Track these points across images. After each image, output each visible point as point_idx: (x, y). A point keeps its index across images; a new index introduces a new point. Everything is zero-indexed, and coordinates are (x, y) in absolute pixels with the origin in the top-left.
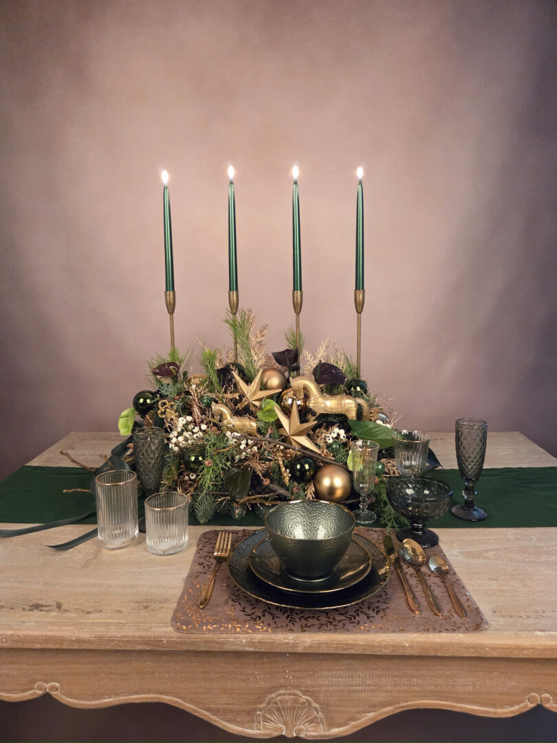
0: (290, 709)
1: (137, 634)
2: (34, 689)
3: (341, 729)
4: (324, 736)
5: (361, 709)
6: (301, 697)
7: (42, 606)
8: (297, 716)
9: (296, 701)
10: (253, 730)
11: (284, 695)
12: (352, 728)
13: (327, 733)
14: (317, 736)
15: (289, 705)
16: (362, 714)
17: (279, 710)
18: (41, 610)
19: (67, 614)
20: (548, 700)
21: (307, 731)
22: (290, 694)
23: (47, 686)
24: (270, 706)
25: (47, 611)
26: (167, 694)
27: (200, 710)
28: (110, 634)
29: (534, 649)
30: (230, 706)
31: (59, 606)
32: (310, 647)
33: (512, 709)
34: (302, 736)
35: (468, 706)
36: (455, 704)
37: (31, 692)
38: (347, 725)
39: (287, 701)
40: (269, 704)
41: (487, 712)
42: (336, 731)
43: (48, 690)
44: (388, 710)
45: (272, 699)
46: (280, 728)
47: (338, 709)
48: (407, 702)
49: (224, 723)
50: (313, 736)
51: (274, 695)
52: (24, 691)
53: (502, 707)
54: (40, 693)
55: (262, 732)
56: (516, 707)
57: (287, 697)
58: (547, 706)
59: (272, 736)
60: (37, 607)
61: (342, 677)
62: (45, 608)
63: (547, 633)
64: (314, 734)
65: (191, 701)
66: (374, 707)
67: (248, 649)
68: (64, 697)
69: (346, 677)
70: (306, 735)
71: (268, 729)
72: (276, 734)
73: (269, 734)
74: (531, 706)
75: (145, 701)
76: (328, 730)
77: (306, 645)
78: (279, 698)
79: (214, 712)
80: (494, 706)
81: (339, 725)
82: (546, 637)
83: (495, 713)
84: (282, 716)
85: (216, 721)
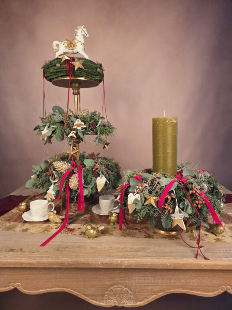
0: (119, 294)
1: (54, 261)
2: (10, 286)
3: (141, 303)
4: (134, 306)
5: (150, 294)
6: (124, 289)
7: (14, 250)
8: (122, 297)
9: (121, 291)
10: (104, 303)
11: (117, 287)
12: (146, 302)
13: (135, 304)
14: (131, 306)
15: (119, 292)
16: (150, 296)
17: (114, 294)
18: (13, 252)
19: (24, 253)
20: (229, 289)
21: (127, 304)
22: (119, 287)
23: (16, 285)
24: (111, 293)
25: (16, 252)
26: (67, 288)
27: (81, 295)
28: (42, 261)
29: (222, 265)
30: (93, 293)
31: (21, 250)
32: (127, 266)
33: (214, 293)
34: (125, 306)
35: (195, 292)
36: (190, 291)
37: (9, 287)
38: (144, 301)
39: (118, 291)
40: (110, 292)
41: (203, 294)
42: (139, 304)
43: (16, 287)
44: (161, 294)
45: (112, 289)
46: (115, 302)
47: (140, 293)
48: (169, 290)
49: (91, 300)
50: (129, 306)
51: (112, 288)
52: (6, 287)
53: (210, 292)
54: (13, 288)
55: (107, 304)
56: (216, 292)
57: (118, 289)
58: (229, 291)
59: (112, 306)
60: (12, 250)
61: (141, 279)
62: (15, 251)
63: (228, 259)
64: (130, 305)
65: (77, 291)
66: (155, 293)
67: (101, 267)
68: (23, 289)
69: (143, 279)
70: (126, 305)
71: (110, 303)
72: (113, 305)
73: (110, 305)
74: (222, 291)
75: (57, 291)
76: (136, 303)
77: (126, 265)
78: (115, 289)
79: (87, 295)
80: (207, 292)
81: (140, 301)
82: (228, 260)
83: (207, 295)
84: (116, 297)
85: (88, 300)
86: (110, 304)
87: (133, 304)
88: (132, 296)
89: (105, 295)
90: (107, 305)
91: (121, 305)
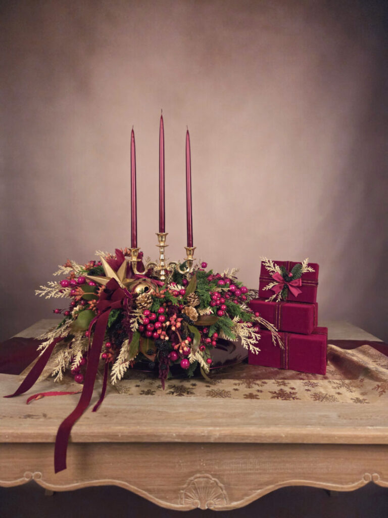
0: (204, 488)
2: (23, 477)
3: (239, 502)
4: (227, 508)
5: (252, 487)
6: (211, 479)
8: (208, 493)
9: (207, 482)
10: (178, 504)
11: (199, 477)
12: (247, 501)
13: (229, 506)
14: (222, 508)
15: (203, 485)
16: (253, 491)
17: (195, 489)
18: (32, 418)
19: (51, 420)
20: (377, 478)
21: (215, 505)
22: (204, 477)
23: (33, 474)
25: (37, 418)
26: (118, 478)
27: (141, 491)
30: (162, 487)
31: (45, 416)
32: (219, 438)
33: (354, 485)
34: (212, 508)
35: (324, 484)
36: (315, 482)
37: (21, 479)
38: (243, 499)
40: (189, 485)
42: (236, 504)
43: (33, 478)
44: (270, 488)
45: (191, 481)
46: (196, 503)
47: (237, 487)
48: (283, 481)
49: (157, 500)
51: (192, 478)
52: (16, 478)
53: (347, 483)
54: (27, 480)
55: (184, 506)
57: (201, 480)
58: (377, 482)
60: (29, 416)
61: (239, 463)
63: (375, 427)
64: (220, 506)
65: (135, 484)
66: (261, 485)
67: (177, 440)
68: (44, 483)
69: (242, 464)
70: (214, 507)
71: (188, 504)
72: (193, 507)
73: (189, 508)
74: (366, 482)
75: (102, 484)
76: (230, 504)
77: (217, 437)
78: (196, 480)
79: (149, 491)
80: (341, 483)
81: (237, 500)
83: (342, 488)
84: (198, 493)
85: (151, 498)
86: (188, 506)
87: (225, 506)
88: (224, 492)
89: (179, 490)
90: (182, 508)
91: (206, 508)
